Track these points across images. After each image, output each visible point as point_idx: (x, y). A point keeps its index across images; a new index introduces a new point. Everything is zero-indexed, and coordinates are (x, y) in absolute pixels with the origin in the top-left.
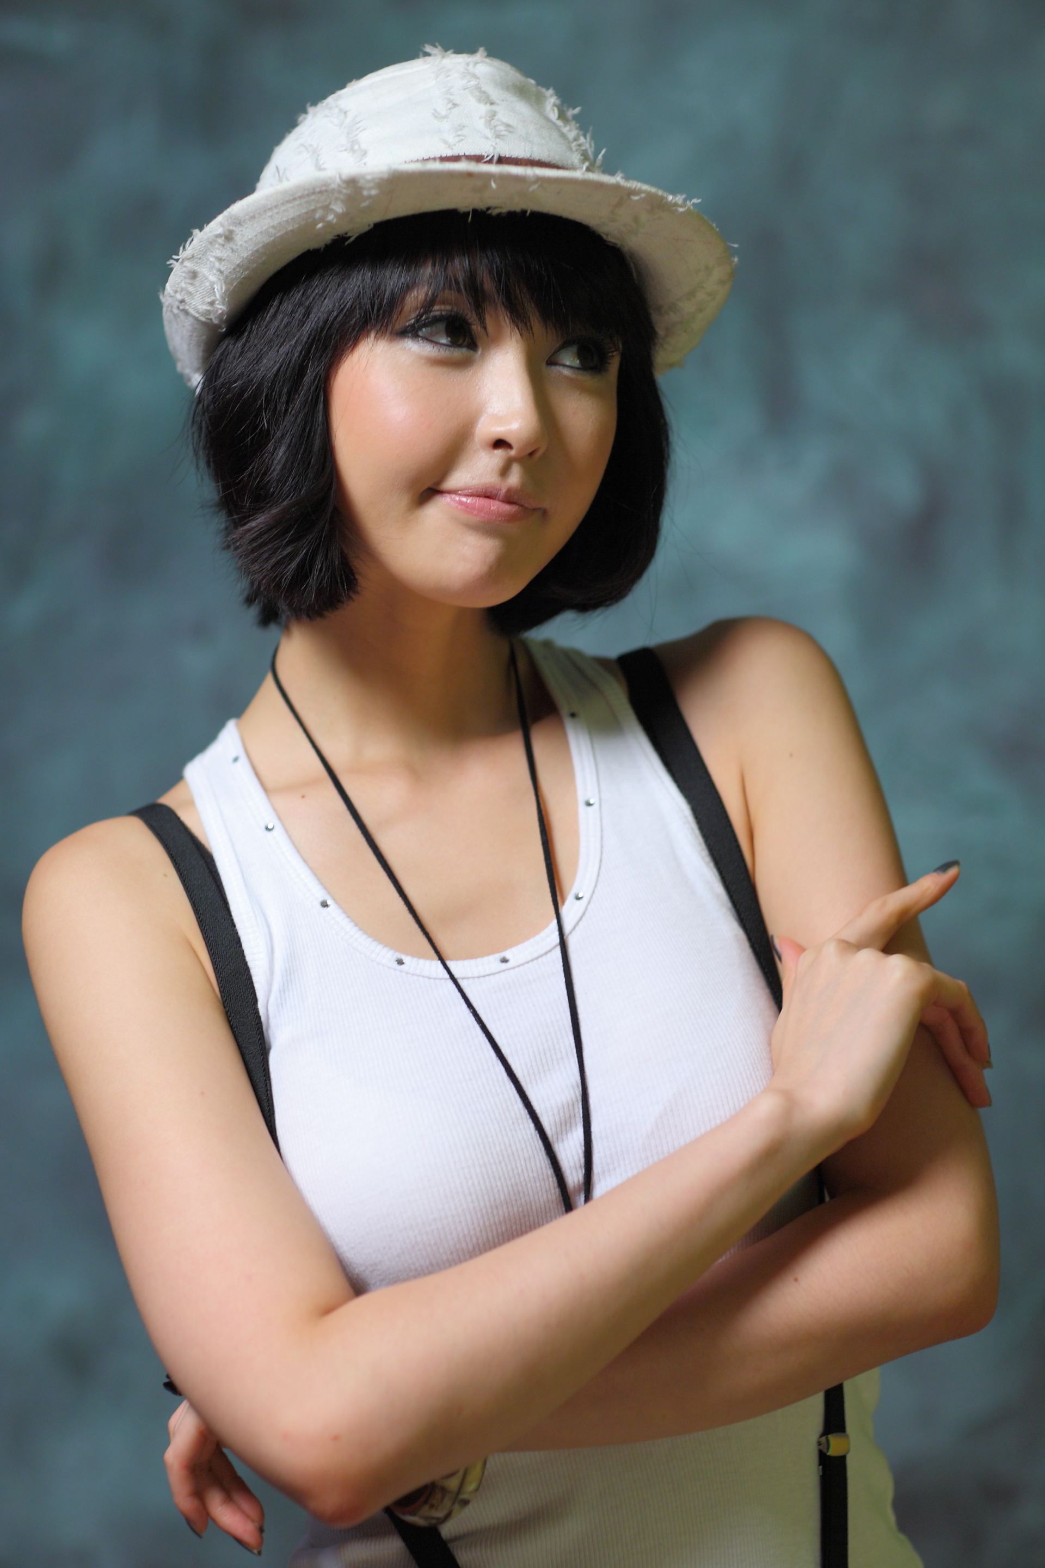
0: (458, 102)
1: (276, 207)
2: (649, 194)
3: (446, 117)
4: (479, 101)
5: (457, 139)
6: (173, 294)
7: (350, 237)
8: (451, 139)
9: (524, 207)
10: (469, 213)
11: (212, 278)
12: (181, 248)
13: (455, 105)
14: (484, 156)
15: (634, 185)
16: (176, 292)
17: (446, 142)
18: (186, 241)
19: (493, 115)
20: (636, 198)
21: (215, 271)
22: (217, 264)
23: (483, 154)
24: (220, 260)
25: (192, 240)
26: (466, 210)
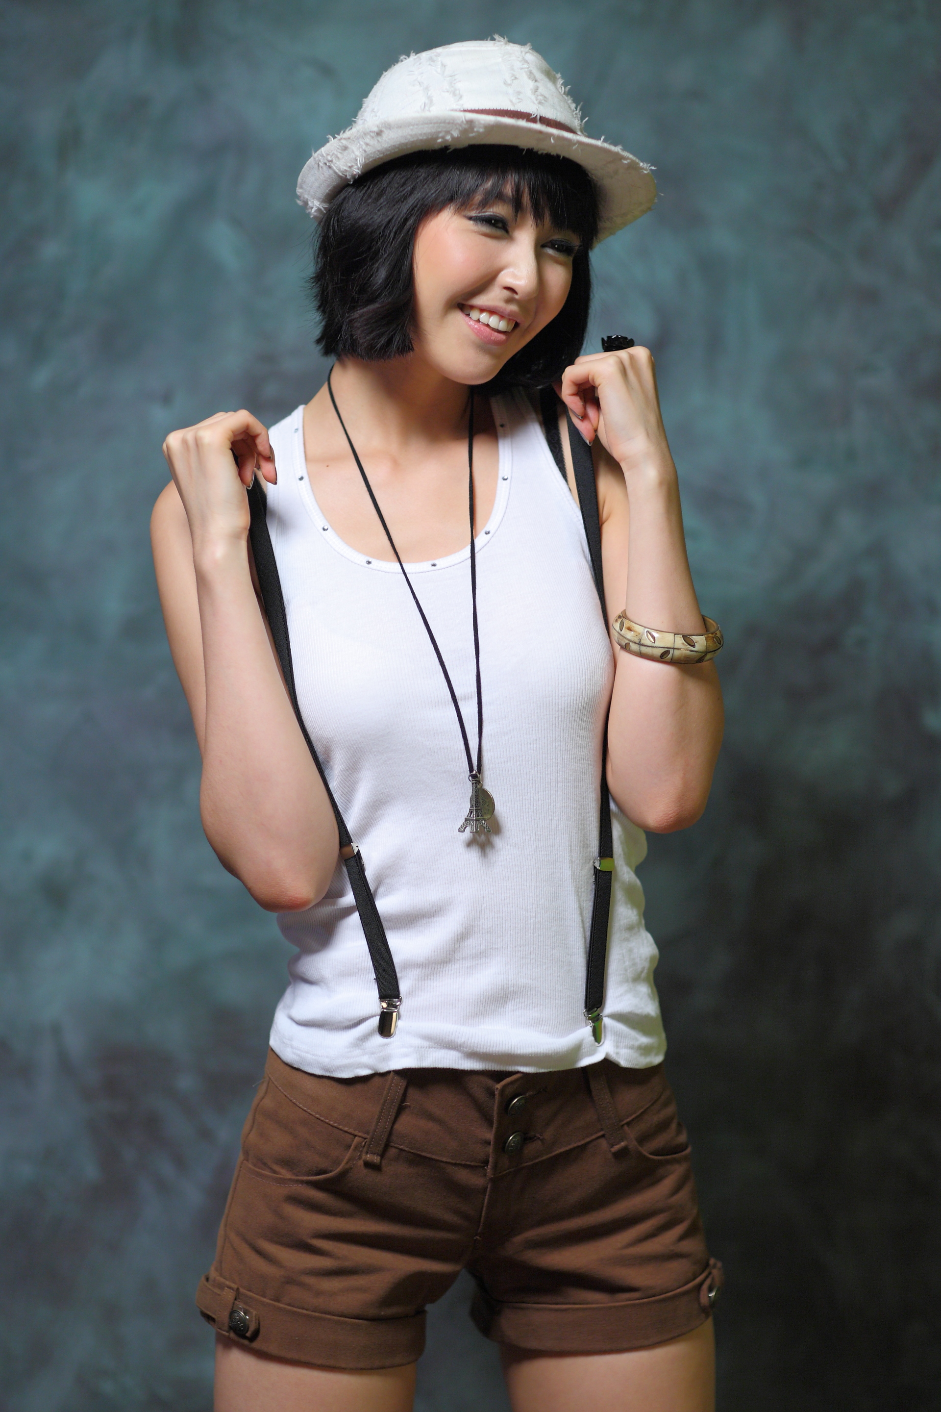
0: (517, 77)
1: (417, 125)
2: (632, 161)
3: (510, 85)
4: (530, 78)
5: (518, 101)
6: (325, 155)
7: (449, 149)
8: (514, 100)
9: (559, 153)
10: (523, 150)
11: (357, 153)
12: (342, 132)
13: (516, 78)
14: (532, 114)
15: (625, 154)
16: (328, 155)
17: (511, 101)
18: (346, 128)
19: (536, 89)
20: (625, 162)
21: (361, 150)
22: (364, 147)
23: (531, 112)
24: (367, 144)
25: (351, 129)
26: (523, 147)
